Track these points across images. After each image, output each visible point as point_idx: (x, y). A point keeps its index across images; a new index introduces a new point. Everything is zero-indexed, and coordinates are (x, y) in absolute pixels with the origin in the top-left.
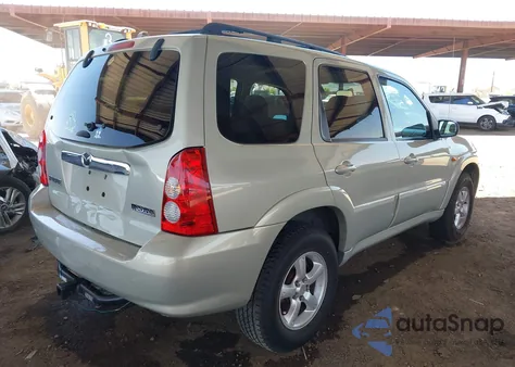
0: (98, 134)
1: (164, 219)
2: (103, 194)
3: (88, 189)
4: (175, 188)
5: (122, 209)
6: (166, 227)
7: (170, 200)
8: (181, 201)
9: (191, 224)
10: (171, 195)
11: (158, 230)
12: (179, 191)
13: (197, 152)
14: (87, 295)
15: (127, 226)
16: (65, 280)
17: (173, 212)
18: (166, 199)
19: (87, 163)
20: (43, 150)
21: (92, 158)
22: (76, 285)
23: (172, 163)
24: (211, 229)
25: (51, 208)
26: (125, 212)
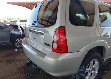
0: (36, 24)
1: (53, 47)
2: (38, 40)
3: (35, 38)
4: (56, 39)
5: (42, 44)
6: (53, 50)
7: (55, 42)
8: (58, 42)
9: (60, 49)
10: (55, 41)
11: (51, 51)
12: (57, 39)
13: (63, 28)
14: (33, 66)
15: (43, 49)
16: (28, 61)
17: (55, 46)
18: (53, 42)
19: (34, 32)
20: (26, 29)
21: (35, 31)
22: (31, 63)
23: (56, 32)
24: (66, 51)
25: (27, 43)
26: (43, 45)
